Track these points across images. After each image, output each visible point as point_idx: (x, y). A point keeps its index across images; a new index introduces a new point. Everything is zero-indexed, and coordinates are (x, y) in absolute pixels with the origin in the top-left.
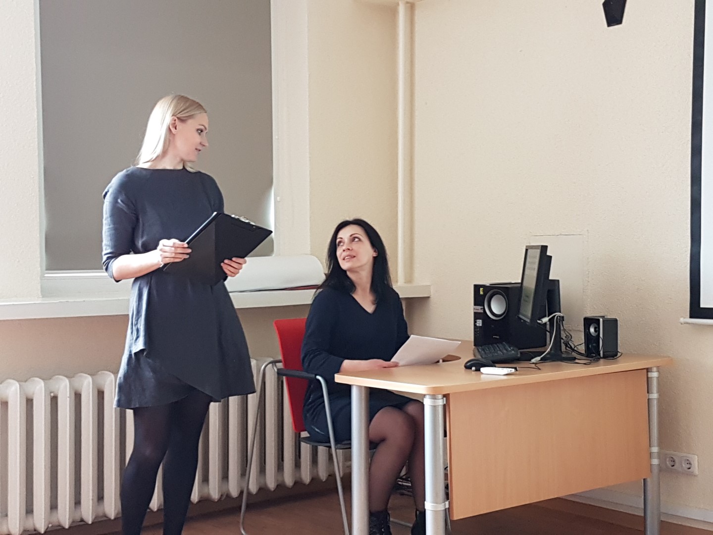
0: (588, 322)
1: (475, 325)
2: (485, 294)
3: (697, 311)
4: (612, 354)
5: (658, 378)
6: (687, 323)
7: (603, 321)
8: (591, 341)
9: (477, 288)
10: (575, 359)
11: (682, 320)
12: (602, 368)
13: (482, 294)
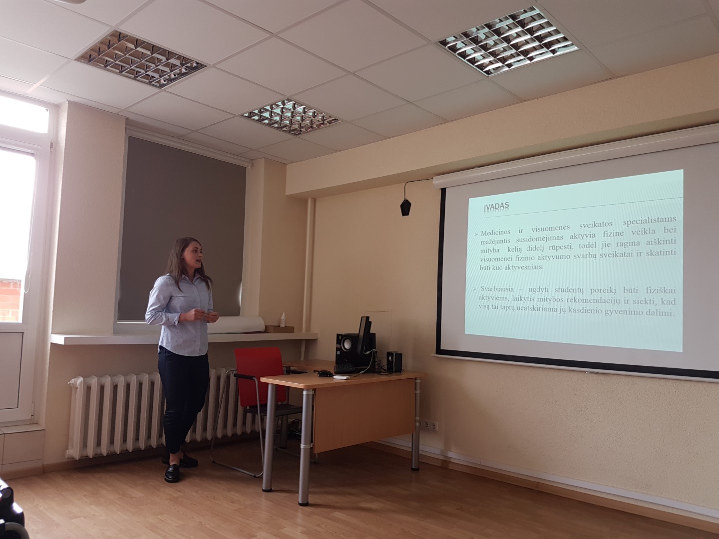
0: (389, 354)
1: (336, 354)
2: (342, 338)
3: (439, 351)
4: (399, 370)
5: (420, 383)
6: (434, 357)
7: (395, 354)
8: (390, 363)
9: (338, 335)
10: (381, 372)
11: (432, 355)
12: (394, 377)
13: (341, 339)
